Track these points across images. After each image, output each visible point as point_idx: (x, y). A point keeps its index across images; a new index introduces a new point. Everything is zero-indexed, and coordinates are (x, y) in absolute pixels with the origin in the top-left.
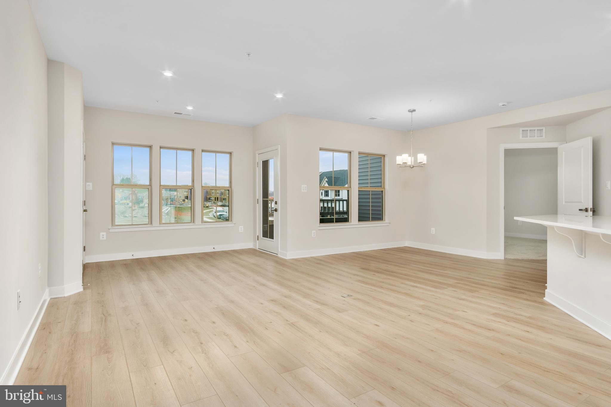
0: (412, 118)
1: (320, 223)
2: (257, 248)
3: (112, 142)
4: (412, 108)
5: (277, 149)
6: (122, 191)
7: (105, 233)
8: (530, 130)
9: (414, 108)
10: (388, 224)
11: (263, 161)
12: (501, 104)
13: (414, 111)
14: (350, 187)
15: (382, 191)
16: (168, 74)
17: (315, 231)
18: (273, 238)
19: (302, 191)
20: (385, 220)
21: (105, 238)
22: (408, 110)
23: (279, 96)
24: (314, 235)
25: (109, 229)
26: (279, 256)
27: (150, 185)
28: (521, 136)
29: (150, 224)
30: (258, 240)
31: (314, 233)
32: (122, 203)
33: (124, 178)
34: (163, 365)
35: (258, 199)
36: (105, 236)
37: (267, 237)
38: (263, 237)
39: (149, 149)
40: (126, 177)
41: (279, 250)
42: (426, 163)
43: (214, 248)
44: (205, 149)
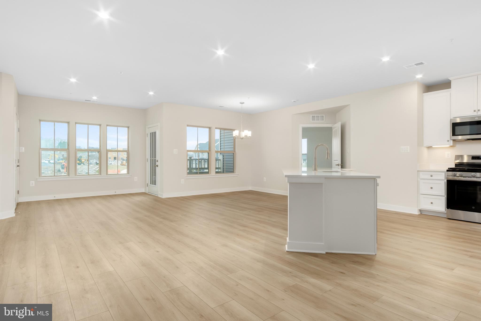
0: (242, 108)
1: (188, 174)
2: (147, 191)
3: (39, 119)
4: (242, 102)
5: (158, 126)
6: (59, 153)
7: (33, 182)
8: (316, 116)
9: (244, 102)
10: (237, 175)
11: (150, 133)
12: (293, 101)
13: (243, 103)
14: (210, 151)
15: (234, 153)
16: (73, 80)
17: (183, 180)
18: (156, 185)
19: (174, 153)
20: (235, 173)
21: (34, 185)
22: (240, 103)
23: (151, 93)
24: (183, 182)
25: (37, 179)
26: (159, 196)
27: (68, 149)
28: (311, 119)
29: (68, 176)
30: (147, 186)
31: (183, 181)
32: (59, 163)
33: (61, 141)
34: (55, 243)
35: (147, 159)
36: (34, 184)
37: (153, 184)
38: (150, 184)
39: (67, 124)
40: (63, 141)
41: (159, 193)
42: (251, 136)
43: (115, 192)
44: (108, 124)
